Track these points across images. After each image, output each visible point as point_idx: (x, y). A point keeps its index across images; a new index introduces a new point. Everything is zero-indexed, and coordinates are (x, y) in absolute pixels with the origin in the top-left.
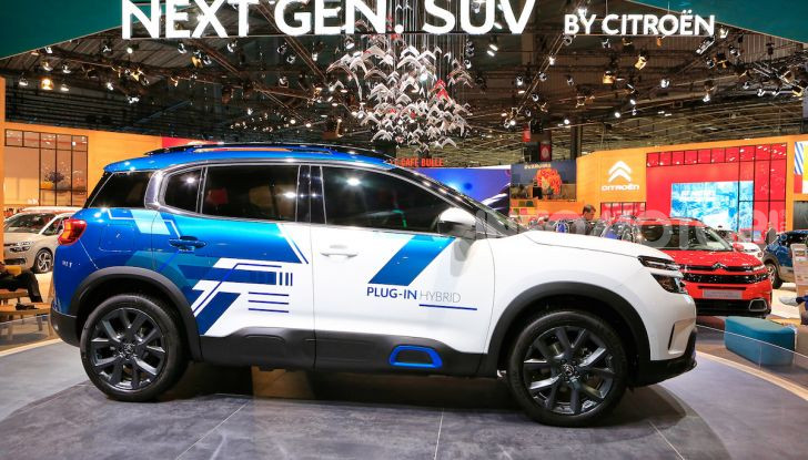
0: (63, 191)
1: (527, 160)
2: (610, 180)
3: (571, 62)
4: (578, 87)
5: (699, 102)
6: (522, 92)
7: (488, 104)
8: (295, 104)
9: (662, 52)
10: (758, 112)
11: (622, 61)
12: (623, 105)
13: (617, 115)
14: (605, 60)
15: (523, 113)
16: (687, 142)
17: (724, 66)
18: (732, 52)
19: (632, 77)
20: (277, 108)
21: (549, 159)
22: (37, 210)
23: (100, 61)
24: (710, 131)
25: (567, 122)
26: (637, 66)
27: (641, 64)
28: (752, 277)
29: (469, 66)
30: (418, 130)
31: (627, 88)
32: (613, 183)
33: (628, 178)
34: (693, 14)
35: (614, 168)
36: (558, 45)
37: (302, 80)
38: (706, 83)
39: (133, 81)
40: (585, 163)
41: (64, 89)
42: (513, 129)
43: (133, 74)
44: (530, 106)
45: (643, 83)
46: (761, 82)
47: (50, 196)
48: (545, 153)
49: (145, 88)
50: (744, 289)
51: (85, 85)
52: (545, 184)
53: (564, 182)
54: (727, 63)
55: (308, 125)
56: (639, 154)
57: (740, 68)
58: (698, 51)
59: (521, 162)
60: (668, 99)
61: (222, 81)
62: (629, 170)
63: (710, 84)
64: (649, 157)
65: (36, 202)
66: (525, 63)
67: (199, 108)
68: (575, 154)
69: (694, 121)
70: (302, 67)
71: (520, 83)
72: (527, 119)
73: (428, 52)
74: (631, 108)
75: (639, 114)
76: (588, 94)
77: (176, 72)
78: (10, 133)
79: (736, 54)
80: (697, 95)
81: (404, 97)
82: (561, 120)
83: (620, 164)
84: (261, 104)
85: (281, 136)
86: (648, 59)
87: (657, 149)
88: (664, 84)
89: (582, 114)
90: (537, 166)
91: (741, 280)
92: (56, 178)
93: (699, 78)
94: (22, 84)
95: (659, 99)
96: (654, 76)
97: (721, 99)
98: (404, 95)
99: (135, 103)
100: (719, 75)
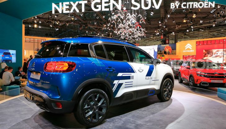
1: (162, 44)
2: (186, 49)
3: (174, 16)
4: (176, 23)
5: (212, 26)
6: (160, 25)
7: (151, 28)
8: (99, 29)
9: (200, 13)
11: (189, 16)
12: (189, 28)
13: (188, 31)
14: (184, 16)
15: (161, 31)
16: (208, 38)
17: (219, 16)
18: (222, 12)
19: (192, 20)
20: (94, 31)
21: (168, 43)
23: (49, 20)
24: (215, 35)
25: (173, 33)
27: (194, 16)
29: (146, 18)
30: (132, 36)
31: (191, 23)
32: (186, 50)
33: (191, 49)
34: (208, 1)
35: (187, 46)
36: (170, 12)
37: (101, 23)
39: (57, 24)
40: (178, 44)
41: (40, 27)
42: (158, 35)
44: (163, 29)
45: (195, 22)
48: (167, 42)
49: (60, 26)
50: (223, 80)
51: (45, 26)
52: (167, 50)
53: (173, 50)
54: (220, 15)
55: (103, 35)
56: (194, 42)
57: (224, 16)
58: (211, 12)
59: (161, 44)
60: (202, 26)
61: (80, 24)
62: (191, 46)
63: (215, 21)
64: (197, 42)
66: (161, 17)
67: (74, 31)
68: (176, 42)
69: (210, 32)
70: (101, 20)
71: (160, 23)
72: (162, 32)
73: (133, 15)
74: (192, 29)
75: (194, 30)
76: (179, 25)
77: (68, 22)
78: (27, 39)
80: (211, 24)
81: (127, 27)
83: (189, 44)
84: (90, 30)
86: (196, 15)
87: (199, 40)
88: (201, 22)
89: (177, 31)
90: (165, 45)
91: (223, 77)
92: (38, 50)
93: (211, 20)
94: (30, 26)
95: (200, 26)
96: (198, 20)
97: (218, 26)
98: (127, 26)
99: (57, 30)
100: (217, 18)
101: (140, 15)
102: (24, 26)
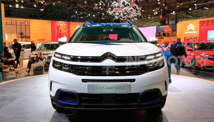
1: (161, 24)
6: (159, 3)
8: (89, 9)
12: (192, 6)
13: (190, 9)
15: (160, 10)
20: (84, 11)
21: (168, 24)
30: (127, 16)
32: (188, 31)
33: (194, 29)
35: (189, 26)
37: (91, 2)
39: (42, 4)
40: (179, 25)
41: (22, 7)
42: (157, 15)
44: (162, 7)
47: (20, 39)
48: (167, 22)
51: (28, 6)
53: (173, 31)
55: (94, 16)
56: (197, 21)
59: (159, 26)
60: (207, 3)
61: (68, 3)
62: (194, 27)
64: (200, 22)
68: (176, 22)
74: (195, 7)
76: (181, 3)
77: (54, 1)
78: (8, 21)
82: (172, 12)
83: (191, 25)
84: (79, 10)
85: (86, 19)
87: (203, 20)
89: (178, 9)
90: (164, 26)
92: (21, 34)
94: (10, 6)
95: (204, 4)
98: (122, 5)
102: (3, 5)
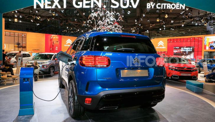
0: (20, 47)
2: (158, 46)
3: (149, 16)
4: (151, 22)
5: (181, 26)
6: (136, 23)
7: (128, 26)
8: (79, 26)
9: (172, 14)
10: (195, 29)
11: (162, 16)
12: (162, 27)
13: (160, 29)
14: (157, 16)
15: (136, 29)
16: (178, 36)
18: (189, 14)
19: (164, 20)
20: (74, 27)
22: (14, 52)
23: (29, 14)
24: (184, 34)
25: (148, 31)
26: (165, 17)
28: (193, 70)
29: (123, 17)
31: (163, 23)
33: (163, 45)
34: (180, 3)
35: (159, 43)
36: (145, 12)
37: (81, 20)
38: (183, 22)
39: (38, 19)
41: (20, 22)
42: (134, 32)
43: (38, 18)
44: (138, 27)
45: (167, 21)
46: (196, 21)
47: (17, 48)
49: (41, 21)
50: (191, 73)
51: (26, 20)
54: (188, 17)
55: (82, 31)
56: (166, 39)
57: (191, 18)
58: (181, 13)
60: (173, 25)
61: (60, 20)
62: (163, 43)
63: (184, 22)
64: (168, 40)
65: (13, 50)
66: (137, 16)
67: (55, 26)
69: (180, 31)
70: (81, 16)
71: (136, 21)
72: (138, 30)
73: (112, 13)
74: (164, 27)
75: (166, 29)
76: (153, 24)
77: (49, 17)
78: (7, 33)
79: (190, 14)
80: (181, 24)
82: (146, 31)
83: (161, 42)
84: (70, 26)
85: (75, 34)
86: (168, 15)
87: (170, 38)
88: (172, 22)
89: (151, 29)
91: (190, 71)
92: (18, 44)
93: (181, 20)
94: (10, 20)
95: (171, 26)
96: (170, 20)
97: (186, 26)
98: (106, 24)
99: (38, 25)
100: (186, 19)
101: (118, 13)
102: (3, 20)
